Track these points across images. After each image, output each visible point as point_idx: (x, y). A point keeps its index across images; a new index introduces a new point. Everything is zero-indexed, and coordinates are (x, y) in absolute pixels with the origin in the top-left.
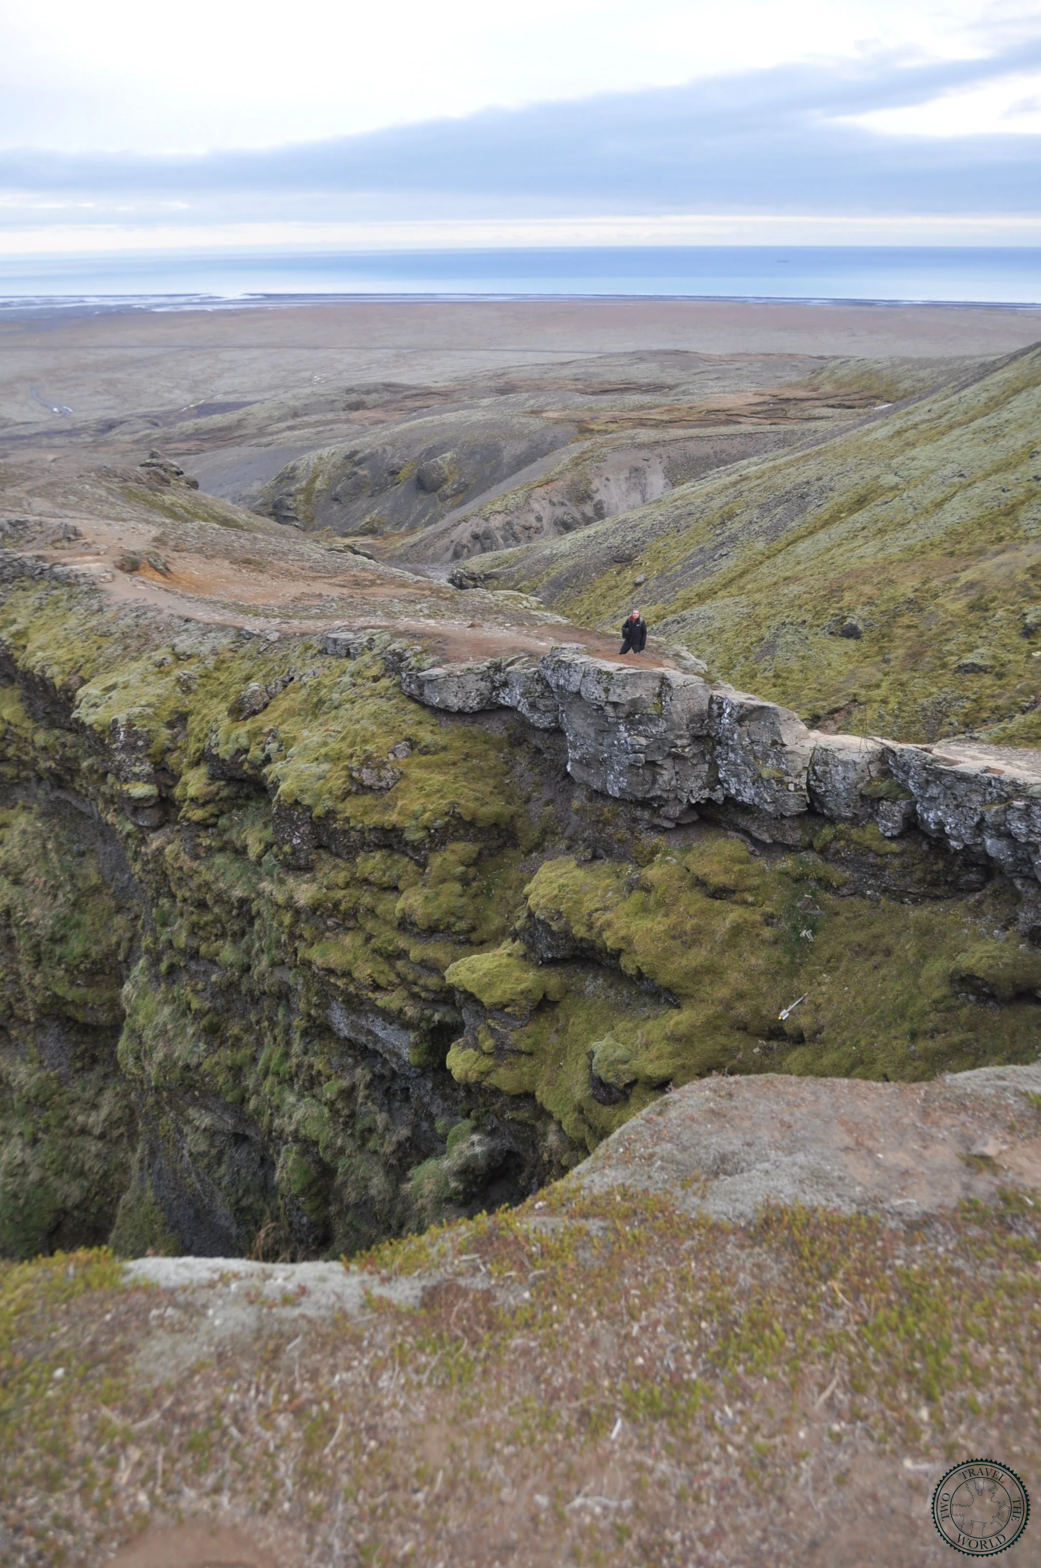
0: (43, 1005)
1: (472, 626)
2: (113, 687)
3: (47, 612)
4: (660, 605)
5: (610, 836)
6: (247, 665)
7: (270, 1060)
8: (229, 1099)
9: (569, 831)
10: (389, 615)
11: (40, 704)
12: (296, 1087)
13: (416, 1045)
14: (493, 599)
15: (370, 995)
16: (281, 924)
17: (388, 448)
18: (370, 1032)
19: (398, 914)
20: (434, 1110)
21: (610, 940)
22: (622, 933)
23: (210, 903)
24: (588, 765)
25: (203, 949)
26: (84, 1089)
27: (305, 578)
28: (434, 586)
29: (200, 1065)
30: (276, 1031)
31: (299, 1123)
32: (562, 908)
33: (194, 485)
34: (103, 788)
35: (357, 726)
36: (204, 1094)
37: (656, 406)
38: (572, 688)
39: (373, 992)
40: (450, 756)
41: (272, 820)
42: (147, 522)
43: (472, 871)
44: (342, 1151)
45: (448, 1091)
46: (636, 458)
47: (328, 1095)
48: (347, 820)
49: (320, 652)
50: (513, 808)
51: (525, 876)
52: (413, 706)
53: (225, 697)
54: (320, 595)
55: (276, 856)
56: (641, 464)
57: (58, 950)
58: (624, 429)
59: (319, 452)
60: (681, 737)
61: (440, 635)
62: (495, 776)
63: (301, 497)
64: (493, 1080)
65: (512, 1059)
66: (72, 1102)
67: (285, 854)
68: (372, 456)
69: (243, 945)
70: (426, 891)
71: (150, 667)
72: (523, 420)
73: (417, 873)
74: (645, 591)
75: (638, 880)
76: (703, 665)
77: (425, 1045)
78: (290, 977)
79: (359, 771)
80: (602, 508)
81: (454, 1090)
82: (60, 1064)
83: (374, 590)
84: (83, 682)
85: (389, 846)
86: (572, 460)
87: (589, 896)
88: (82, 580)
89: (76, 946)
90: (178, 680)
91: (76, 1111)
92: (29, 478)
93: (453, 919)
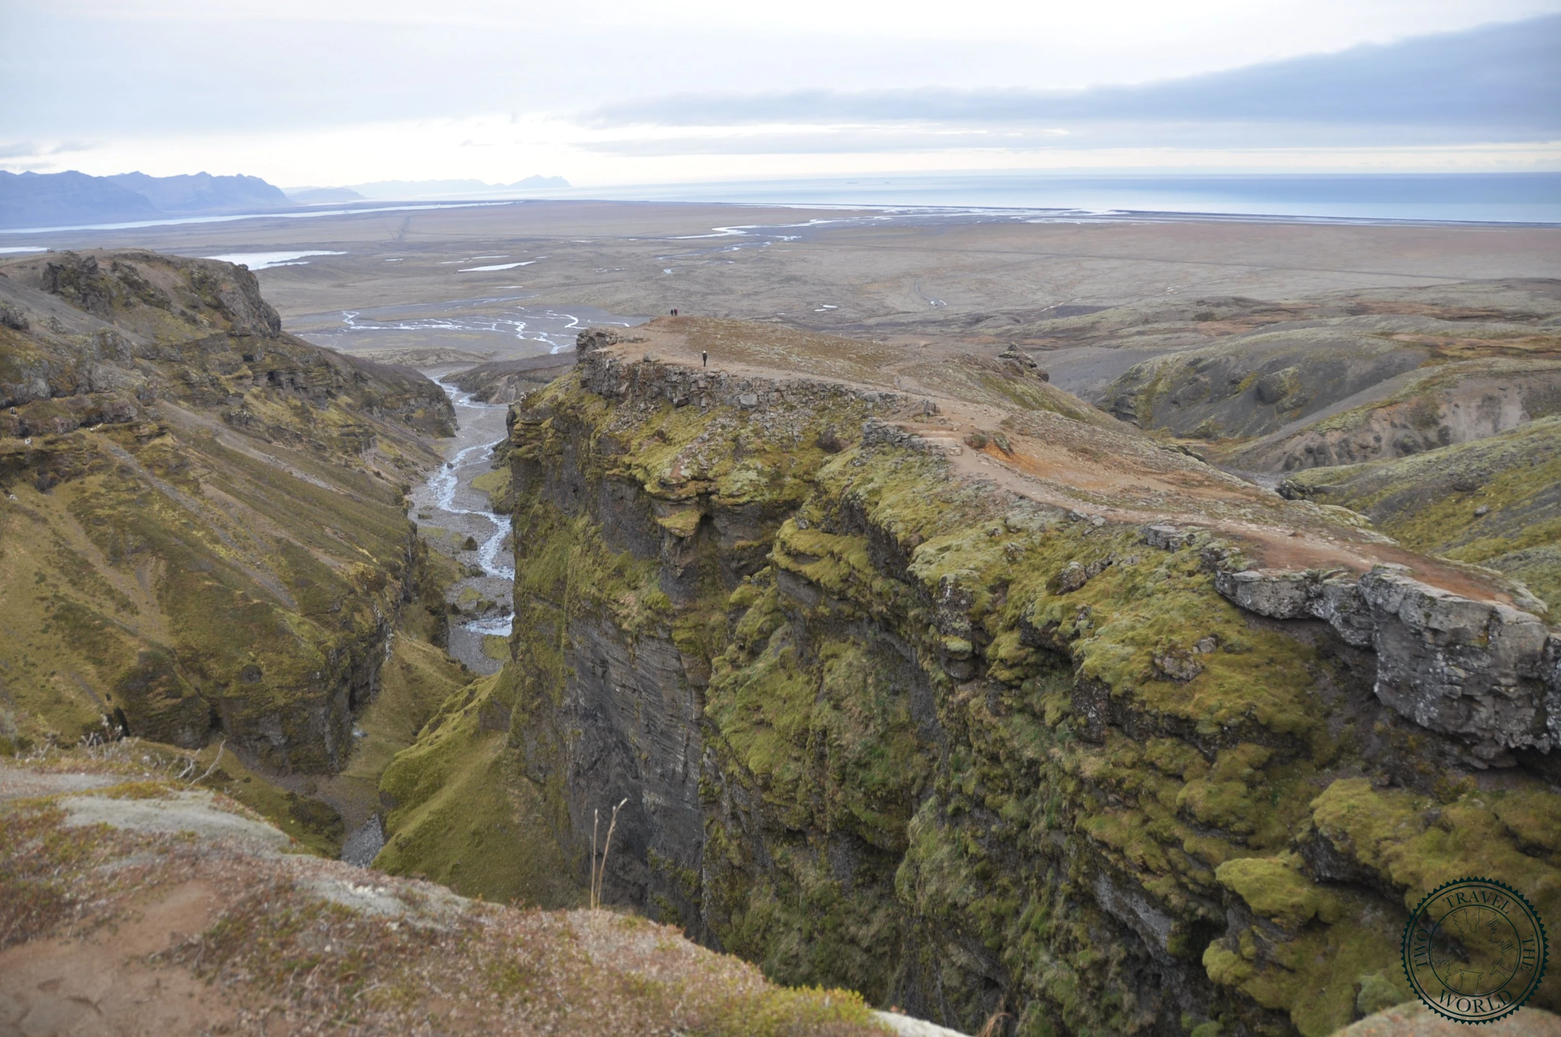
0: (840, 820)
1: (1294, 535)
2: (947, 548)
3: (901, 475)
4: (1501, 539)
5: (1412, 766)
6: (1071, 545)
7: (1031, 916)
8: (987, 944)
9: (1368, 753)
10: (1212, 515)
11: (882, 555)
12: (1052, 948)
13: (1175, 935)
14: (1320, 512)
15: (1139, 875)
16: (1064, 790)
17: (1232, 358)
18: (1132, 911)
19: (1178, 802)
20: (1183, 1003)
21: (1397, 873)
22: (1411, 868)
23: (1002, 758)
24: (1397, 689)
25: (989, 799)
26: (860, 904)
27: (1136, 472)
28: (1261, 493)
29: (967, 905)
30: (1042, 891)
31: (1048, 982)
32: (1349, 829)
33: (1045, 377)
34: (924, 637)
35: (1166, 616)
36: (965, 933)
37: (1521, 335)
38: (1390, 608)
39: (1142, 872)
40: (1254, 658)
41: (1072, 691)
42: (999, 406)
43: (1260, 775)
44: (1084, 1020)
45: (1200, 988)
46: (1492, 387)
47: (1081, 963)
48: (1143, 703)
49: (1141, 541)
50: (1311, 720)
51: (1314, 790)
52: (1223, 604)
53: (1047, 571)
54: (1148, 490)
55: (1070, 726)
56: (1496, 393)
57: (861, 774)
58: (1481, 356)
59: (1165, 357)
60: (1506, 675)
61: (1260, 540)
62: (1297, 685)
63: (1142, 397)
64: (1248, 988)
65: (1271, 971)
66: (848, 912)
67: (1079, 725)
68: (1215, 364)
69: (1026, 803)
70: (1210, 785)
71: (983, 535)
72: (1372, 341)
73: (1203, 766)
74: (1486, 523)
75: (1437, 816)
76: (1543, 605)
77: (1184, 937)
78: (1064, 842)
79: (1162, 658)
80: (1447, 434)
81: (1206, 988)
82: (844, 876)
83: (1201, 490)
84: (922, 540)
85: (1180, 736)
86: (1420, 384)
87: (1379, 823)
88: (934, 451)
89: (877, 774)
90: (1006, 550)
91: (850, 921)
92: (902, 359)
93: (1232, 819)
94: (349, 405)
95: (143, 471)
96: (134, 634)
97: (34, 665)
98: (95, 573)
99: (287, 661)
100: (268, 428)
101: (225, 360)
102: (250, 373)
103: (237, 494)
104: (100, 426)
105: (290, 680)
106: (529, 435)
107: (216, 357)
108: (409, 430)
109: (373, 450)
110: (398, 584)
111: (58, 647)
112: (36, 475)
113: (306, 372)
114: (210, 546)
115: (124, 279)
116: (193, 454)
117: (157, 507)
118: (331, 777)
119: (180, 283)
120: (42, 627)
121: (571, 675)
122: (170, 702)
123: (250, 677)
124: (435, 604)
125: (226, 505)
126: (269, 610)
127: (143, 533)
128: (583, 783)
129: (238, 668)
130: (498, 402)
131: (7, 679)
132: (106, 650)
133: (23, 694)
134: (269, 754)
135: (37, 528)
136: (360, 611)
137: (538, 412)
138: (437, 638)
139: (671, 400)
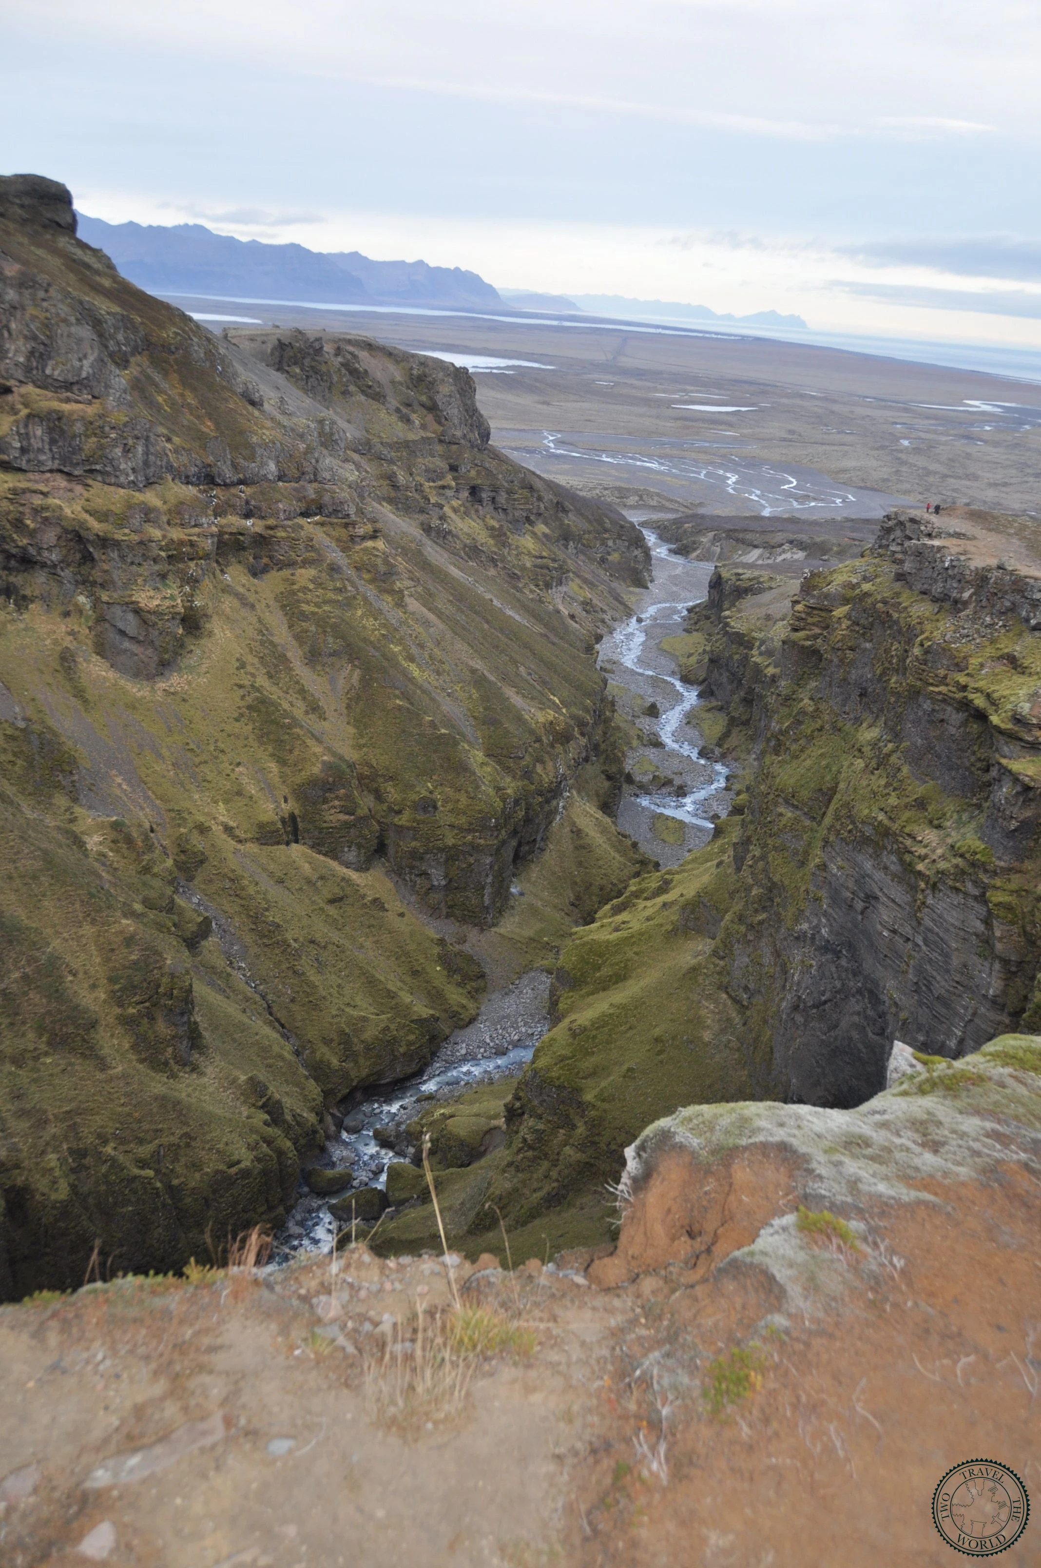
94: (545, 535)
95: (351, 572)
96: (319, 741)
97: (222, 751)
98: (291, 669)
99: (464, 800)
100: (465, 546)
101: (431, 466)
102: (453, 484)
103: (439, 615)
104: (317, 518)
105: (463, 820)
106: (810, 620)
107: (423, 462)
108: (602, 572)
109: (563, 589)
110: (583, 741)
111: (247, 738)
112: (251, 559)
113: (510, 492)
114: (405, 664)
115: (345, 365)
116: (401, 564)
117: (359, 613)
118: (482, 930)
119: (398, 378)
120: (236, 715)
121: (817, 899)
122: (343, 817)
123: (425, 810)
124: (613, 769)
125: (427, 624)
126: (456, 744)
127: (343, 638)
128: (799, 1019)
129: (415, 797)
130: (699, 559)
131: (197, 760)
132: (291, 751)
133: (209, 778)
134: (427, 893)
135: (245, 612)
136: (543, 762)
137: (827, 596)
138: (607, 807)
139: (1027, 620)
